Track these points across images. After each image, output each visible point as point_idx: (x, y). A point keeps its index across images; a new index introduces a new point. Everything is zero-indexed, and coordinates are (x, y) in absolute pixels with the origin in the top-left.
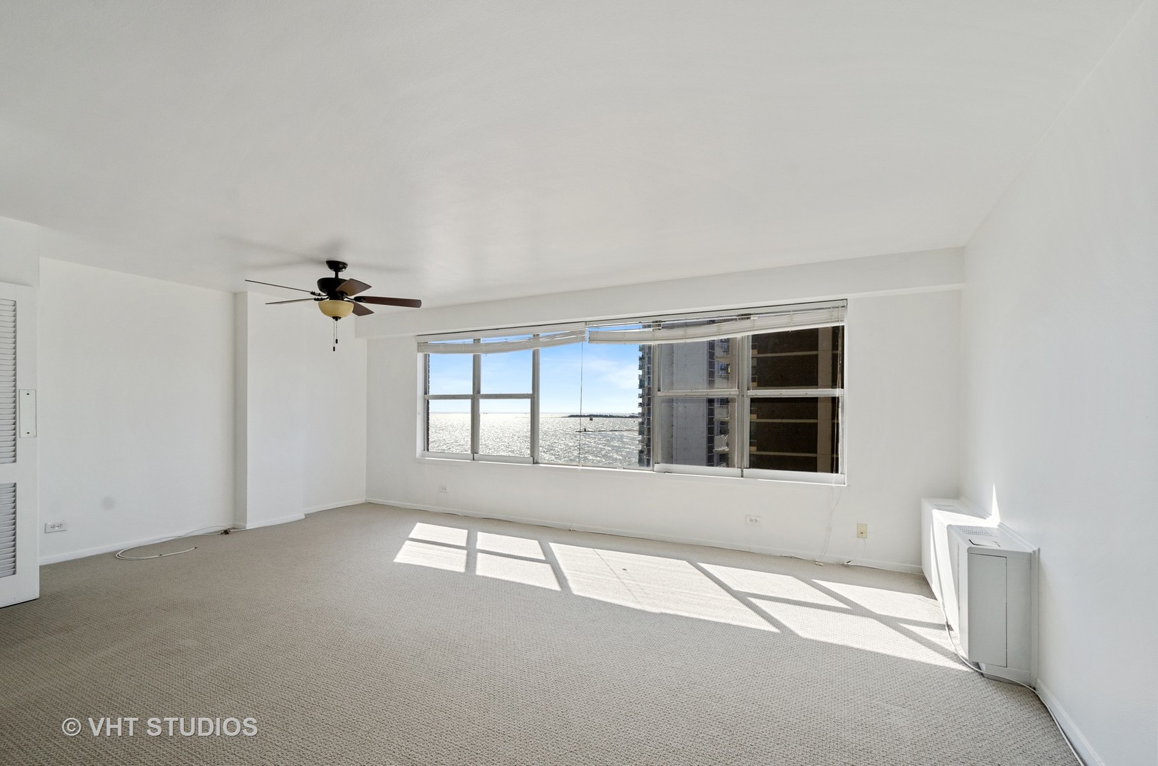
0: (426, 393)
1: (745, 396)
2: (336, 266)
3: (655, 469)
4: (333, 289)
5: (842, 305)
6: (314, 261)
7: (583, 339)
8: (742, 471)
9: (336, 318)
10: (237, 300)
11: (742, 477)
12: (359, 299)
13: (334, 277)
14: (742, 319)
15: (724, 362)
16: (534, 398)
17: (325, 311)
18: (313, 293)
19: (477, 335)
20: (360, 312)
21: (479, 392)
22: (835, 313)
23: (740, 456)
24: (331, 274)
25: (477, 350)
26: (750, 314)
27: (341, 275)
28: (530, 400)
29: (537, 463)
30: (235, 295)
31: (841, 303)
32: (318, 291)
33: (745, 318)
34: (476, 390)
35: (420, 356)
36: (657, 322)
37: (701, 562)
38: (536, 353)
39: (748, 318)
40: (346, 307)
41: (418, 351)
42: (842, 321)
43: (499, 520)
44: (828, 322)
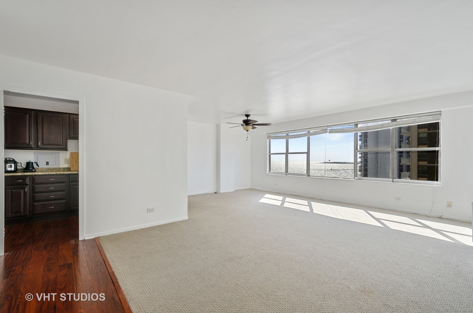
0: (270, 152)
1: (394, 150)
2: (247, 116)
3: (355, 178)
4: (247, 122)
5: (440, 113)
6: (242, 115)
7: (326, 132)
8: (393, 180)
9: (247, 131)
10: (218, 127)
11: (393, 182)
12: (253, 125)
13: (247, 119)
14: (393, 121)
15: (407, 135)
16: (308, 153)
17: (244, 129)
18: (242, 124)
19: (287, 133)
20: (253, 128)
21: (288, 152)
22: (436, 117)
23: (392, 174)
24: (246, 118)
25: (287, 137)
26: (397, 119)
27: (249, 118)
28: (306, 154)
29: (309, 176)
30: (217, 125)
31: (438, 113)
32: (243, 124)
33: (394, 121)
34: (287, 151)
35: (268, 140)
36: (356, 124)
37: (369, 211)
38: (309, 138)
39: (395, 121)
40: (250, 127)
41: (267, 139)
42: (439, 120)
43: (295, 195)
44: (432, 121)
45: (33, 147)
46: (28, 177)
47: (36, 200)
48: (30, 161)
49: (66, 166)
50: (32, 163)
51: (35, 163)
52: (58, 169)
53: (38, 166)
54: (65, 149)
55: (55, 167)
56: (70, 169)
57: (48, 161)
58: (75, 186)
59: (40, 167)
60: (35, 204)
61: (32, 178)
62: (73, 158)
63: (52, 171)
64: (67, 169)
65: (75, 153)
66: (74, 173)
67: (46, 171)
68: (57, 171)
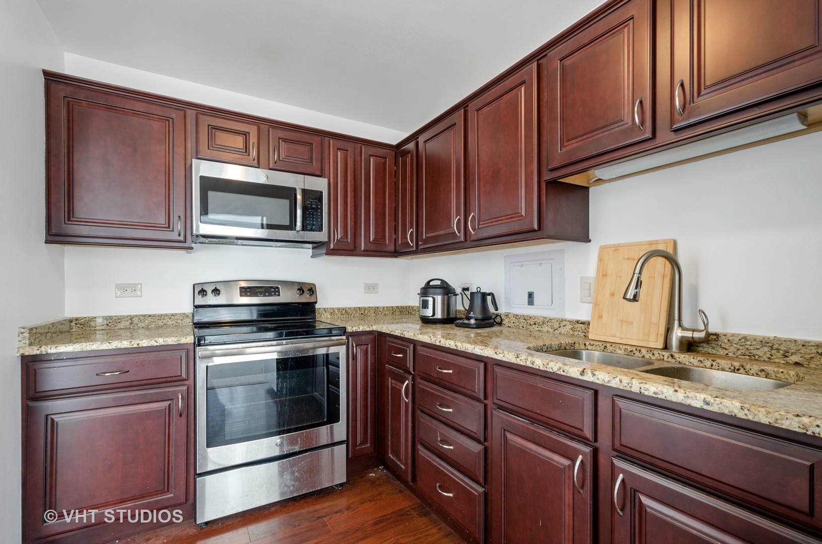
45: (463, 239)
47: (420, 436)
48: (479, 290)
49: (584, 312)
51: (490, 294)
54: (534, 234)
55: (549, 314)
56: (588, 329)
57: (531, 291)
58: (508, 436)
60: (421, 450)
62: (606, 275)
63: (540, 328)
64: (583, 328)
65: (616, 250)
66: (504, 359)
67: (525, 326)
68: (551, 331)
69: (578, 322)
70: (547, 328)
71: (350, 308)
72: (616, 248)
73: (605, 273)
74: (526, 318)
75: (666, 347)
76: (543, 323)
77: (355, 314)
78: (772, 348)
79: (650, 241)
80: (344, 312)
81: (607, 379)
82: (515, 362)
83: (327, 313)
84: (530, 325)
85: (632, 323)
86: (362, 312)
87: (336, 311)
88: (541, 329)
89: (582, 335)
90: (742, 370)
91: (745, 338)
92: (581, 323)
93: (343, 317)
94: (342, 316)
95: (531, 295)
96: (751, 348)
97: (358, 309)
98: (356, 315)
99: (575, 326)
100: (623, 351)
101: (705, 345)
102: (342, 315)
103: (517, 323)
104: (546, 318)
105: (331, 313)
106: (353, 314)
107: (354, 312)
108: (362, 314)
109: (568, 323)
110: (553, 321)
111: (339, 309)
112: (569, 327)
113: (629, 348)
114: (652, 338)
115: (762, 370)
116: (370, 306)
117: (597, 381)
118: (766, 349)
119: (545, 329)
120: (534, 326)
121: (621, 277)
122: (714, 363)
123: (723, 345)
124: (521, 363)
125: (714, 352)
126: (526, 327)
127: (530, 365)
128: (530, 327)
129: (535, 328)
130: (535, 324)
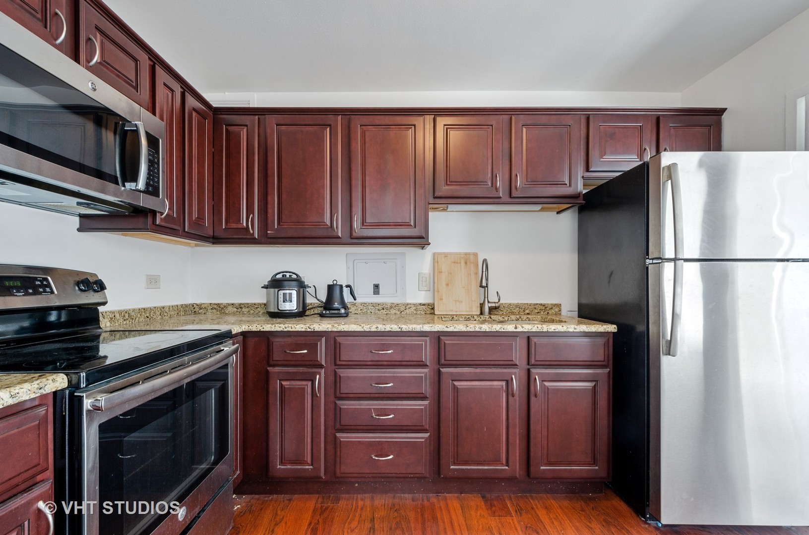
45: (340, 235)
46: (324, 339)
47: (343, 423)
48: (335, 282)
49: (422, 297)
50: (341, 286)
51: (348, 286)
52: (402, 309)
53: (355, 299)
54: (421, 240)
55: (396, 301)
56: (433, 309)
57: (376, 283)
58: (456, 383)
59: (359, 300)
60: (343, 437)
61: (332, 342)
62: (441, 272)
63: (388, 312)
64: (424, 308)
65: (446, 256)
66: (455, 330)
67: (373, 312)
68: (398, 313)
69: (420, 304)
70: (394, 311)
71: (134, 310)
72: (446, 255)
73: (440, 271)
74: (374, 305)
75: (482, 313)
76: (391, 307)
77: (139, 318)
78: (519, 308)
79: (466, 253)
80: (127, 315)
81: (530, 328)
82: (466, 330)
83: (106, 320)
84: (379, 310)
85: (462, 302)
86: (148, 315)
87: (117, 316)
88: (390, 312)
89: (423, 313)
90: (520, 319)
91: (510, 304)
92: (423, 305)
93: (126, 324)
94: (125, 322)
95: (376, 287)
96: (512, 309)
97: (143, 310)
98: (141, 320)
99: (418, 307)
100: (463, 318)
101: (494, 310)
102: (125, 320)
103: (365, 310)
104: (393, 304)
105: (111, 318)
106: (137, 319)
107: (139, 316)
108: (147, 317)
109: (413, 306)
110: (400, 305)
111: (120, 312)
112: (413, 308)
113: (467, 317)
114: (474, 309)
115: (528, 318)
116: (155, 306)
117: (525, 330)
118: (518, 309)
119: (392, 311)
120: (382, 310)
121: (451, 273)
122: (509, 318)
123: (502, 309)
124: (471, 330)
125: (498, 313)
126: (375, 312)
127: (479, 330)
128: (378, 312)
129: (384, 312)
130: (383, 309)
